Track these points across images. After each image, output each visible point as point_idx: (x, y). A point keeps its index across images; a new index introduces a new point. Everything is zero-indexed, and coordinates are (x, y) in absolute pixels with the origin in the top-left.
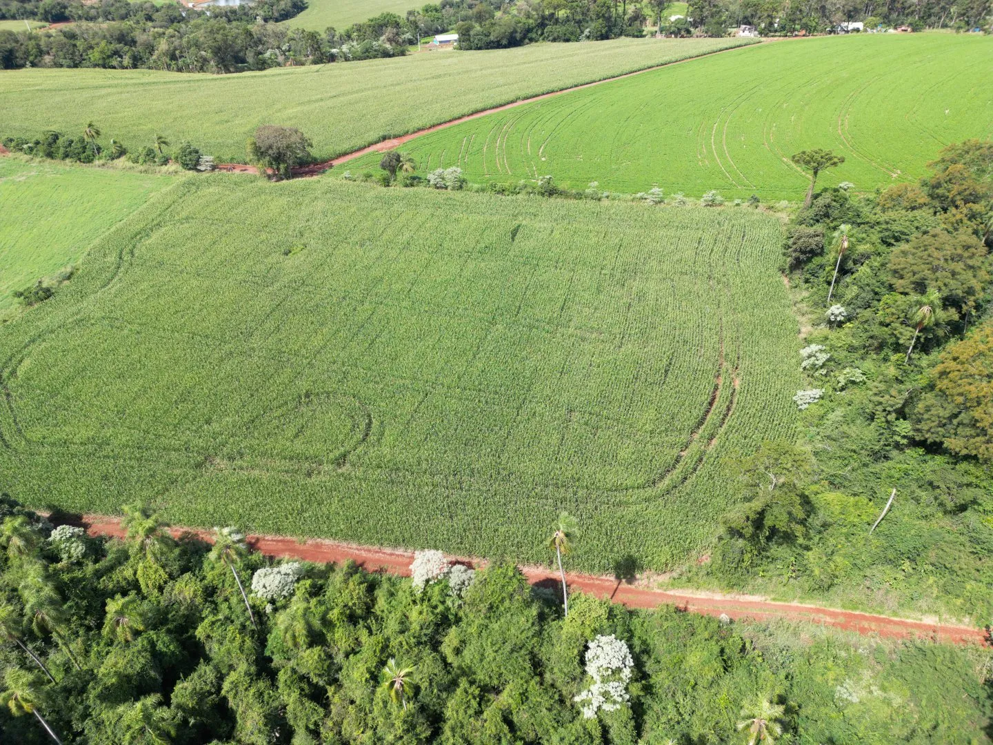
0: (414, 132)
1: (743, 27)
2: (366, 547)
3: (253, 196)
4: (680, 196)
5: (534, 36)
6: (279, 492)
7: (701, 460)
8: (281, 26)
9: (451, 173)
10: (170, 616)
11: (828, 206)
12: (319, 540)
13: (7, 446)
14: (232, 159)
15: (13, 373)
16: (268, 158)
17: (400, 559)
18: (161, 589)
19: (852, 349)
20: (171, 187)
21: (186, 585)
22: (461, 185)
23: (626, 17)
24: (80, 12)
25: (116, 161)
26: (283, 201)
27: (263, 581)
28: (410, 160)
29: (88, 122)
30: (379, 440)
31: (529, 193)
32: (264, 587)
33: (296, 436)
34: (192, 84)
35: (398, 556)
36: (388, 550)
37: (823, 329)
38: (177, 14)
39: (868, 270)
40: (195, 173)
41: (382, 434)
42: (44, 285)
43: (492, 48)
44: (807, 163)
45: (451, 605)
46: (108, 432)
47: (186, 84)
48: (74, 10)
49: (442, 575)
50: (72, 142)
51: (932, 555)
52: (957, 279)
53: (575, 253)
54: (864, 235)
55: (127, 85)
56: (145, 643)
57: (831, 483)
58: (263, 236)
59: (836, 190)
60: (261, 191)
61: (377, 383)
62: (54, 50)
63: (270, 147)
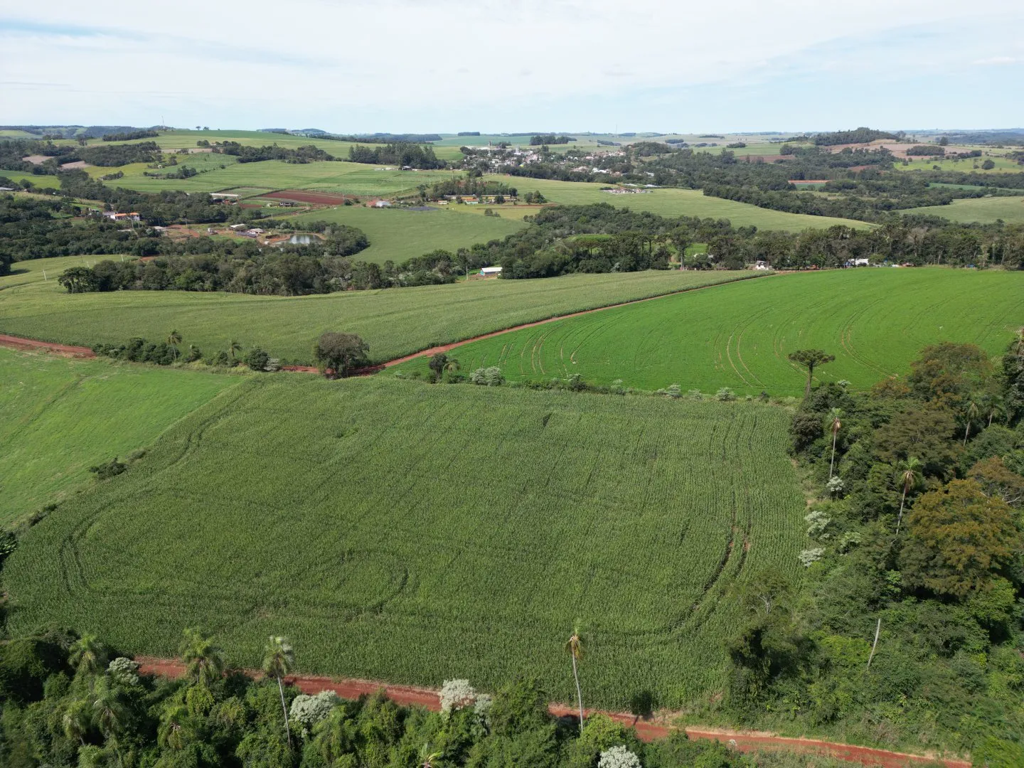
0: (460, 341)
1: (759, 262)
2: (397, 686)
3: (313, 391)
4: (696, 392)
5: (569, 268)
6: (320, 634)
7: (713, 610)
8: (347, 259)
9: (491, 372)
10: (212, 738)
11: (825, 398)
12: (354, 679)
13: (72, 595)
14: (295, 361)
15: (83, 534)
16: (328, 360)
17: (429, 698)
18: (206, 713)
19: (851, 516)
20: (238, 385)
21: (231, 707)
22: (499, 381)
23: (653, 254)
24: (169, 248)
25: (192, 363)
26: (341, 395)
27: (302, 705)
28: (455, 361)
29: (172, 330)
30: (413, 592)
31: (560, 389)
32: (303, 710)
33: (338, 587)
34: (264, 303)
35: (426, 694)
36: (418, 689)
37: (827, 501)
38: (254, 250)
39: (860, 447)
40: (261, 373)
41: (417, 586)
42: (119, 462)
43: (533, 277)
44: (802, 360)
45: (475, 733)
46: (165, 583)
47: (259, 304)
48: (164, 247)
49: (468, 701)
50: (155, 347)
51: (927, 689)
52: (933, 449)
53: (601, 437)
54: (857, 420)
55: (206, 304)
56: (193, 750)
57: (833, 628)
58: (319, 422)
59: (832, 384)
60: (319, 387)
61: (415, 542)
62: (145, 276)
63: (332, 350)
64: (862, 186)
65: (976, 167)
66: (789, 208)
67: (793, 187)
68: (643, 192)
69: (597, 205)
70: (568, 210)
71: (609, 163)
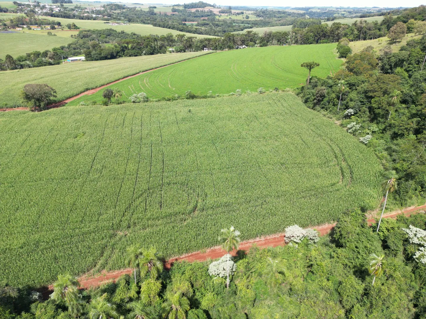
1: (205, 48)
4: (249, 91)
5: (121, 54)
16: (33, 100)
22: (146, 100)
28: (119, 92)
35: (258, 241)
36: (251, 241)
44: (307, 67)
64: (211, 24)
65: (244, 18)
66: (191, 32)
67: (185, 24)
68: (125, 24)
69: (108, 29)
70: (94, 32)
71: (98, 12)
